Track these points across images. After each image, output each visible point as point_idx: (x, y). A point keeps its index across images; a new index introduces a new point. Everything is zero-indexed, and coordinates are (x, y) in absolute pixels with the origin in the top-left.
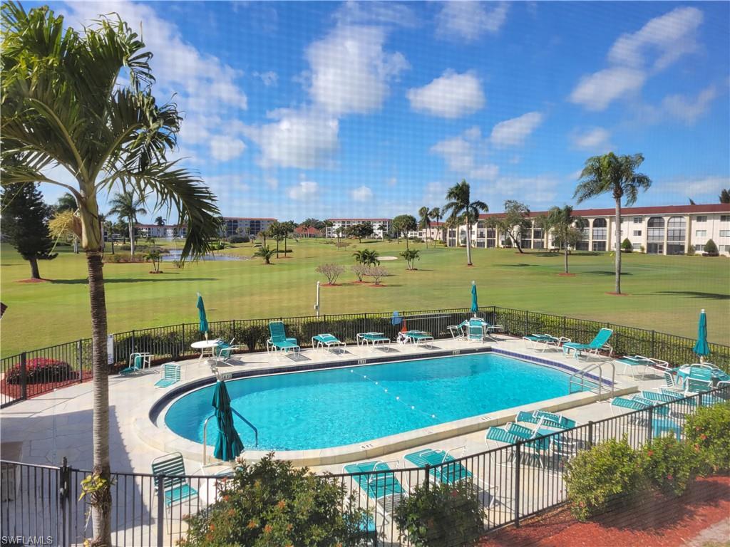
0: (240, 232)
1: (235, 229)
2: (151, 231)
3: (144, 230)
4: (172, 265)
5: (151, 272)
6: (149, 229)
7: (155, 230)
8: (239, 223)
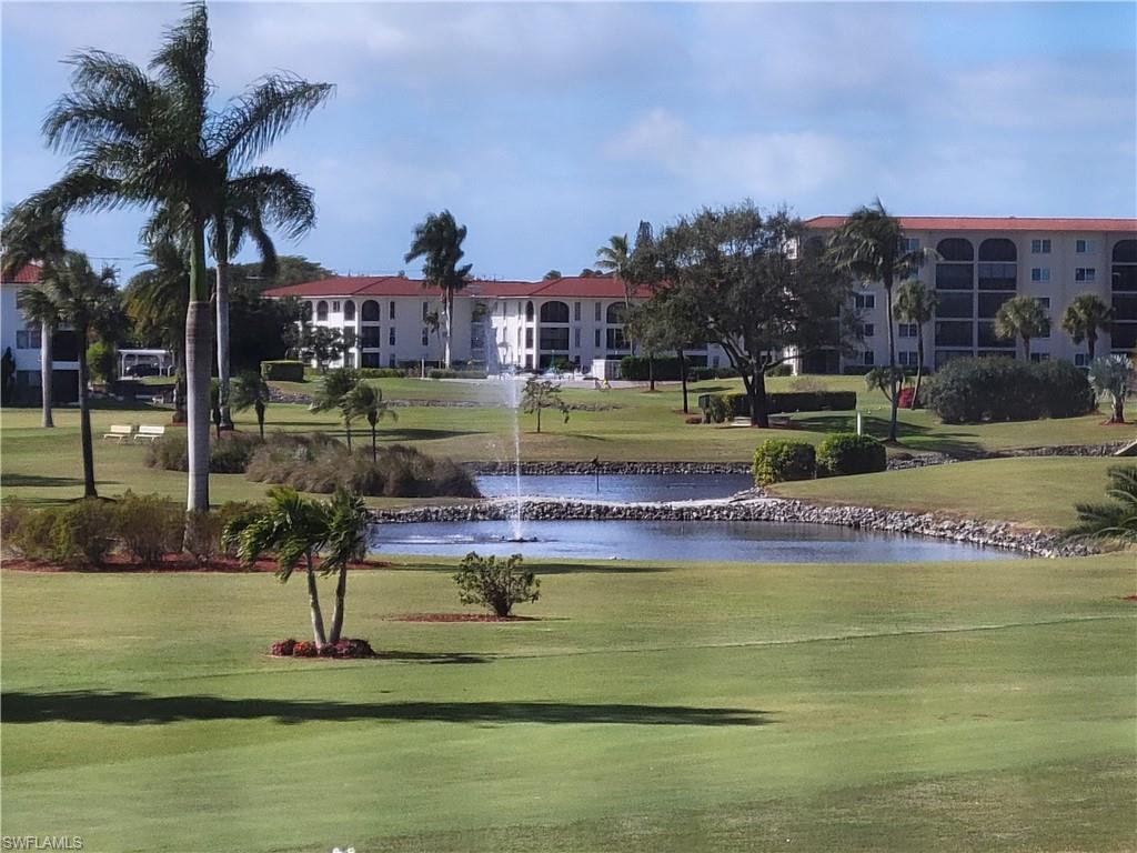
0: (1029, 332)
1: (990, 307)
2: (384, 323)
3: (336, 320)
4: (448, 594)
5: (288, 648)
6: (370, 311)
7: (409, 315)
8: (1027, 261)
